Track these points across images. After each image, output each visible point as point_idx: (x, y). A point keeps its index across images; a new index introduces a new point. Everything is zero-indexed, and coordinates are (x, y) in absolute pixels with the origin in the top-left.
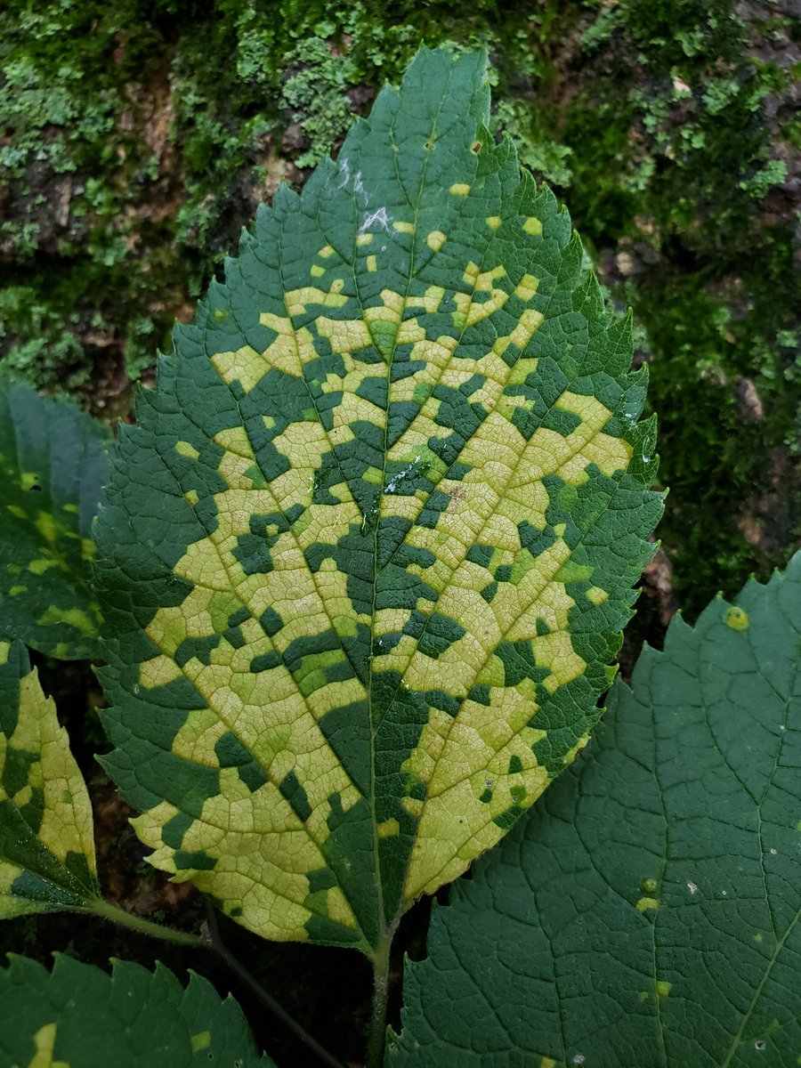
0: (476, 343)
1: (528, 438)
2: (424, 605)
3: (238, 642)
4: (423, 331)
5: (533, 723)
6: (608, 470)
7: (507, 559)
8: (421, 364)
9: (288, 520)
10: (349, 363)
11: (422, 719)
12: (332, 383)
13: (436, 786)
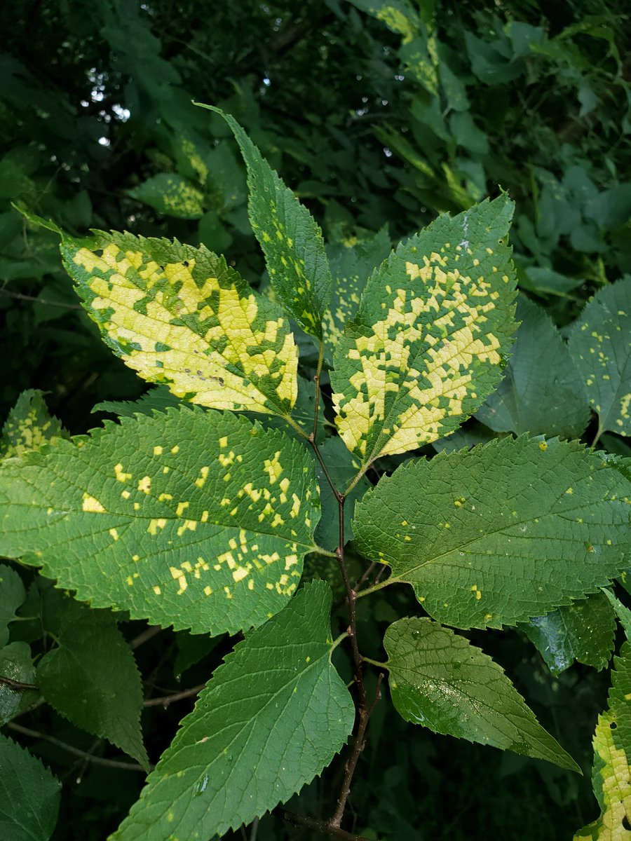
0: (472, 302)
1: (474, 340)
2: (424, 374)
3: (378, 358)
4: (460, 289)
5: (440, 421)
6: (492, 362)
7: (453, 373)
8: (455, 299)
9: (405, 328)
10: (437, 286)
11: (409, 405)
12: (431, 290)
13: (404, 426)
